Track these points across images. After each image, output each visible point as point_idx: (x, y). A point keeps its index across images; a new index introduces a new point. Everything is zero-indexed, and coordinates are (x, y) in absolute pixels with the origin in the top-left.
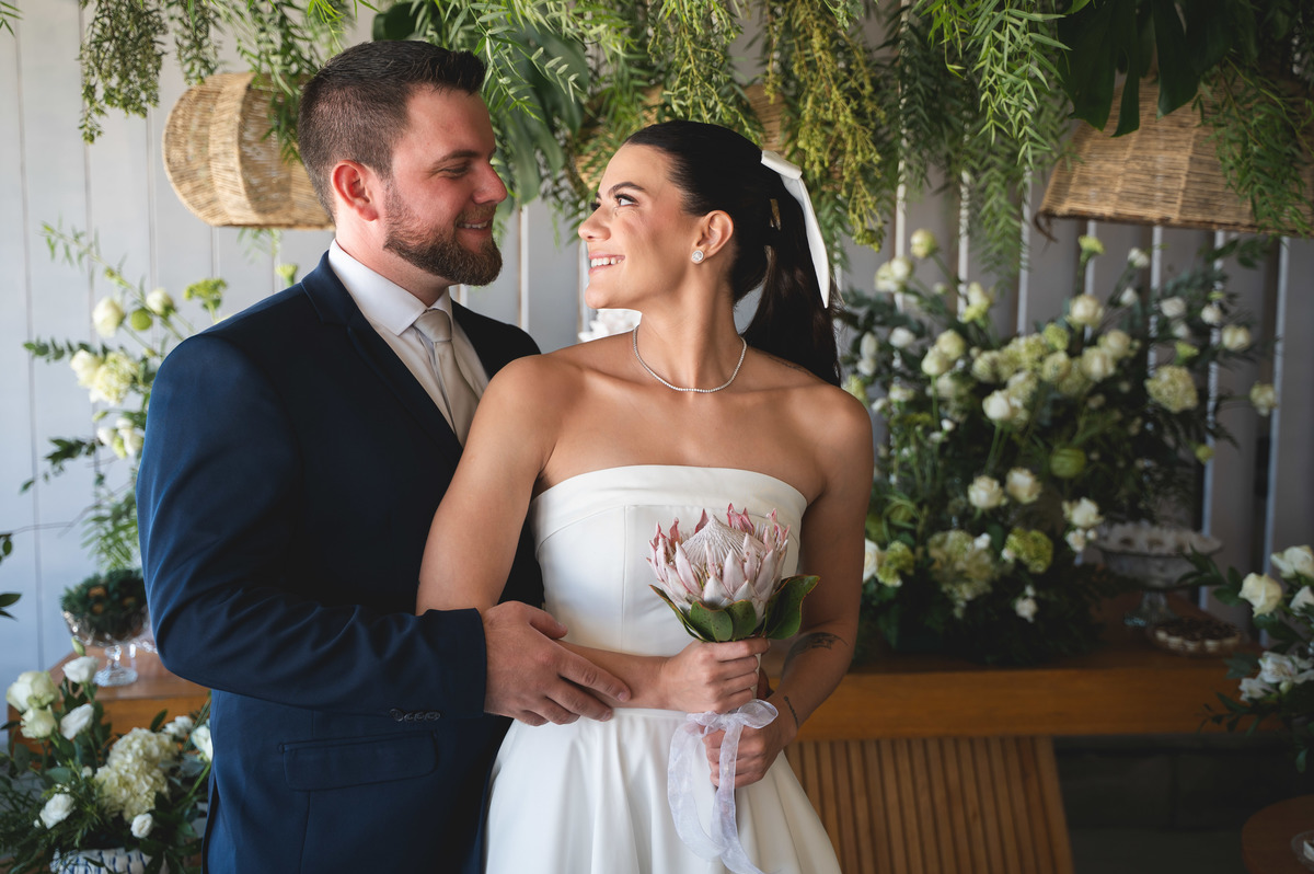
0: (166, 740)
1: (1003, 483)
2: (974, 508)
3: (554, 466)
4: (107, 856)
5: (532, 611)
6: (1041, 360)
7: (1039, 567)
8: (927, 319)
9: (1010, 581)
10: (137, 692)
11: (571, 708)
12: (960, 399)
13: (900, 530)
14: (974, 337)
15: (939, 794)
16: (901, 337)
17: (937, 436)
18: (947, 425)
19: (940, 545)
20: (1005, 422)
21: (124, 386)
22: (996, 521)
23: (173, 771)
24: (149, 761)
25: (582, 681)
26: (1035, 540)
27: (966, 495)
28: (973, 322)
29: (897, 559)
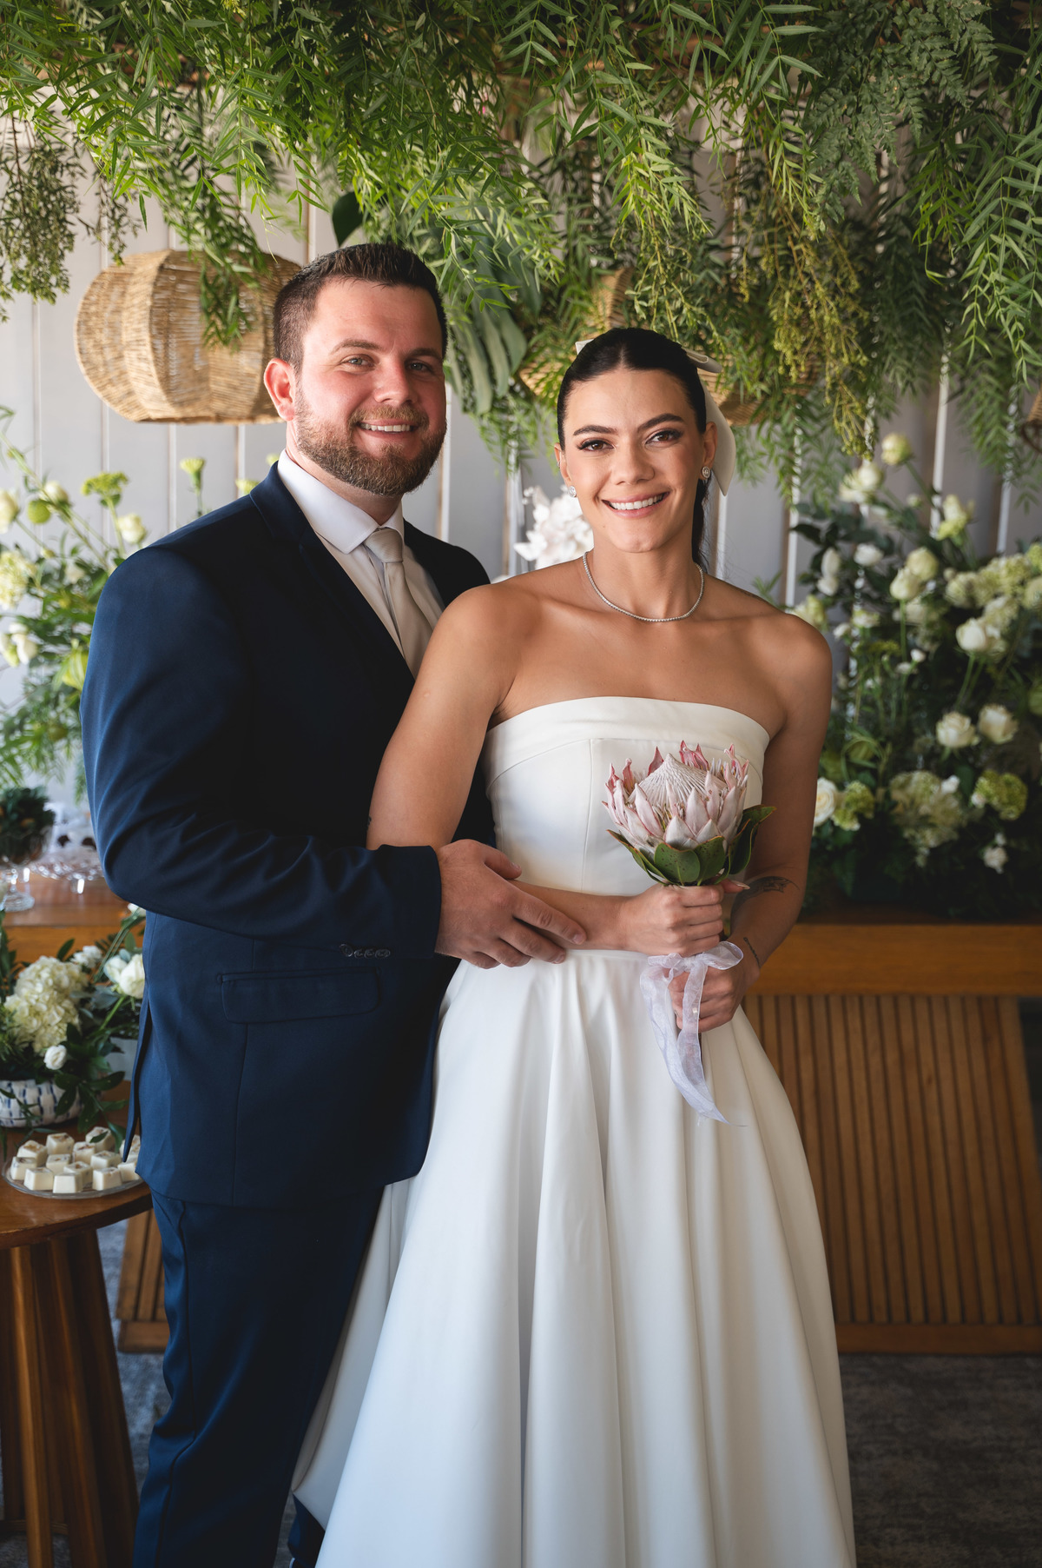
0: (76, 970)
1: (975, 720)
2: (943, 747)
3: (514, 698)
4: (17, 1087)
5: (486, 849)
6: (1023, 583)
7: (1011, 813)
8: (896, 535)
9: (980, 828)
10: (34, 919)
11: (524, 950)
12: (930, 625)
13: (860, 769)
14: (948, 556)
15: (892, 1057)
16: (867, 554)
17: (905, 668)
18: (917, 656)
19: (903, 787)
20: (979, 653)
21: (19, 589)
22: (965, 763)
23: (83, 1002)
24: (60, 991)
25: (537, 923)
26: (1008, 784)
27: (934, 733)
28: (948, 539)
29: (856, 801)
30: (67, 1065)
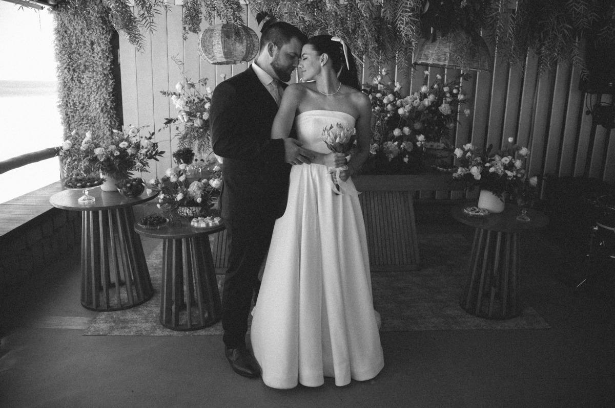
0: (202, 184)
1: (402, 130)
2: (395, 136)
4: (191, 208)
5: (295, 140)
6: (413, 101)
7: (410, 150)
8: (385, 91)
9: (403, 153)
10: (191, 177)
11: (302, 161)
12: (392, 111)
13: (376, 141)
14: (397, 95)
15: (384, 206)
16: (378, 95)
17: (386, 118)
18: (388, 115)
19: (386, 145)
20: (402, 115)
21: (184, 104)
22: (400, 139)
23: (205, 190)
24: (200, 188)
25: (305, 155)
26: (409, 144)
27: (393, 133)
28: (397, 91)
29: (375, 147)
30: (202, 202)
